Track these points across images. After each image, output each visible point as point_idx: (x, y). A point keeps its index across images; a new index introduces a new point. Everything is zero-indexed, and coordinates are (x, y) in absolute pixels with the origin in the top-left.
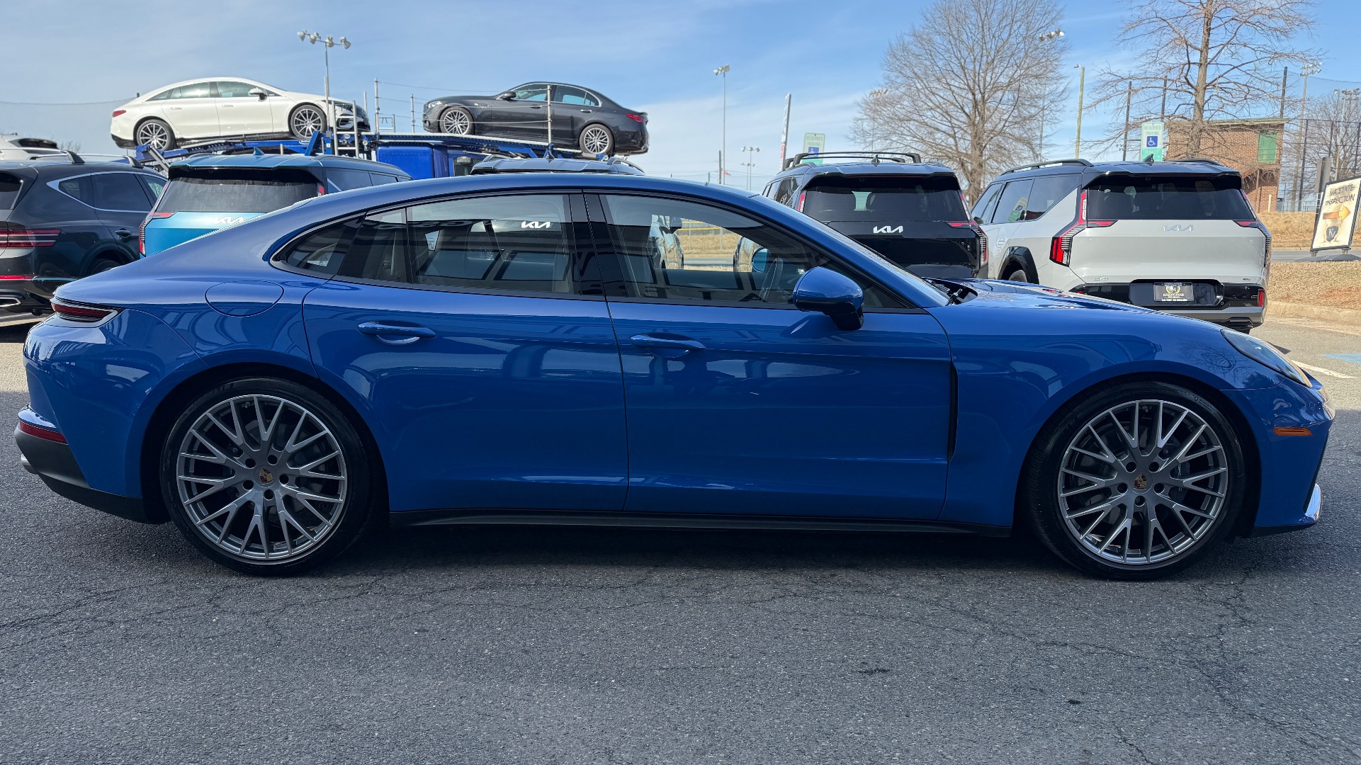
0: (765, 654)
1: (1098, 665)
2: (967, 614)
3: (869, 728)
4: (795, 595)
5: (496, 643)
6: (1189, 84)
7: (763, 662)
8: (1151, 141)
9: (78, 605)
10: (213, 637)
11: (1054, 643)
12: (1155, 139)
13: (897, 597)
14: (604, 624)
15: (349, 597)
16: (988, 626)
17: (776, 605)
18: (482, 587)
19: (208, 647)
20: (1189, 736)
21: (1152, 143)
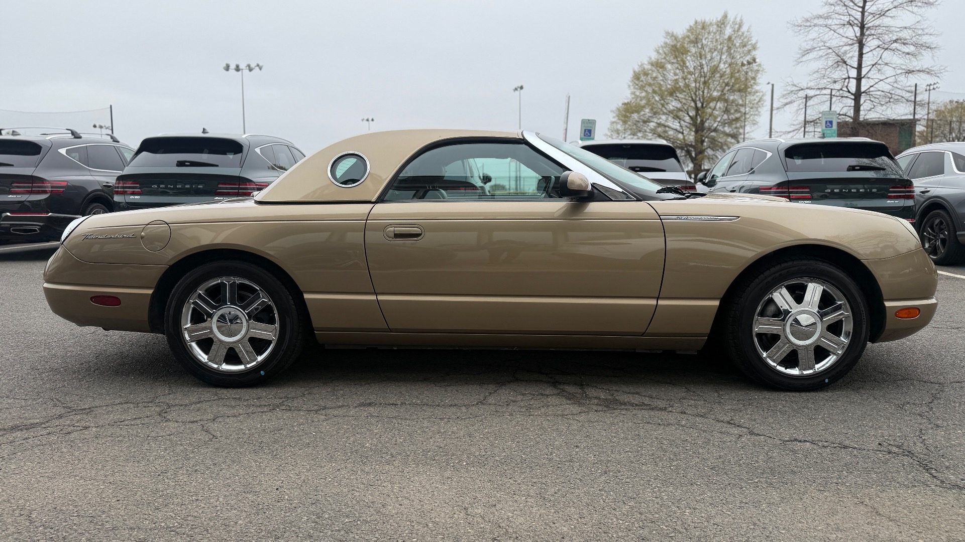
0: (577, 447)
1: (832, 454)
2: (729, 423)
3: (663, 494)
4: (596, 411)
5: (375, 440)
6: (849, 92)
7: (577, 452)
8: (828, 124)
9: (60, 417)
10: (162, 436)
11: (796, 440)
12: (831, 122)
13: (673, 412)
14: (455, 428)
15: (262, 412)
16: (745, 430)
17: (583, 417)
18: (362, 405)
19: (157, 443)
20: (911, 500)
21: (828, 126)
